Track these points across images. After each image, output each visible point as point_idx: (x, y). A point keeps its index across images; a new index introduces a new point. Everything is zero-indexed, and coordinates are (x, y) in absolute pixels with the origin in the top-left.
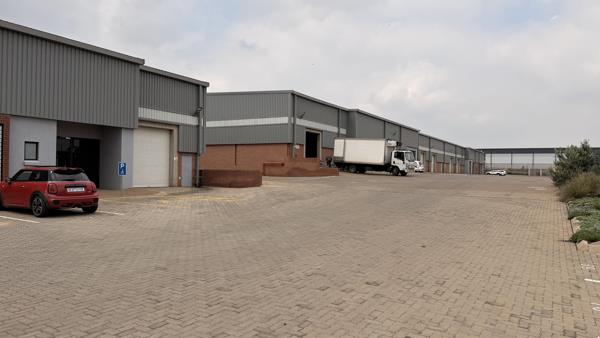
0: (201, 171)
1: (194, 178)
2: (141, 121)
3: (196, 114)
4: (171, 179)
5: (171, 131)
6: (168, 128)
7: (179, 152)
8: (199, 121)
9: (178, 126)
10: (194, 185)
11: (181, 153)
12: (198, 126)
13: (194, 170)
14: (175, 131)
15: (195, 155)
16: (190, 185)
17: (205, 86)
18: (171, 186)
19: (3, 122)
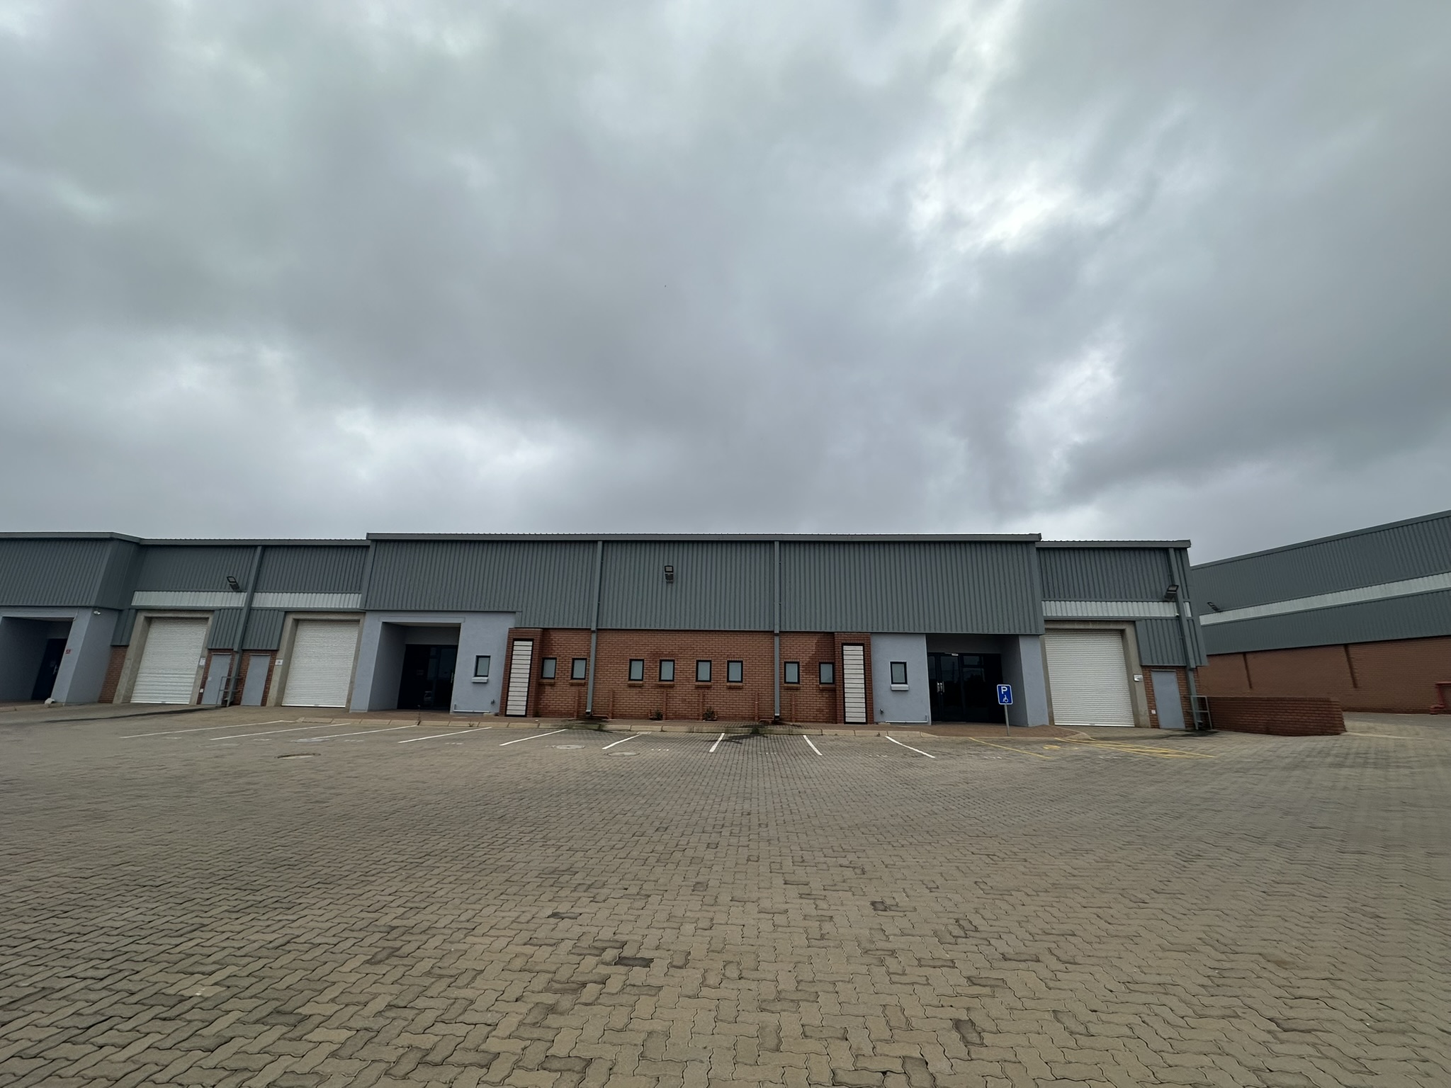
0: (1202, 701)
1: (1188, 714)
2: (1048, 621)
3: (1170, 597)
4: (1136, 714)
6: (1112, 628)
7: (1143, 667)
8: (1179, 608)
9: (1132, 622)
11: (1147, 669)
12: (1178, 618)
13: (1186, 699)
14: (1129, 630)
15: (1183, 670)
16: (1183, 726)
17: (1181, 549)
18: (1138, 726)
19: (863, 641)
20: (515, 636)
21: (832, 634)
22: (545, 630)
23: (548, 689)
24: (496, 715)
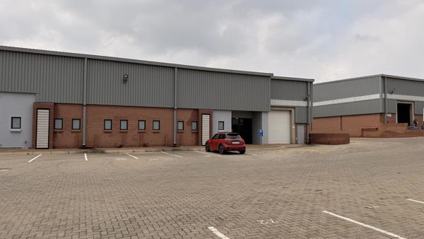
0: (310, 134)
1: (306, 139)
2: (272, 107)
3: (306, 99)
4: (291, 139)
5: (290, 111)
6: (288, 109)
7: (295, 123)
8: (308, 103)
9: (294, 108)
10: (306, 143)
11: (297, 124)
12: (307, 107)
13: (306, 134)
14: (293, 111)
15: (306, 124)
16: (303, 142)
17: (311, 82)
18: (291, 143)
19: (210, 113)
20: (37, 107)
21: (198, 110)
22: (55, 104)
23: (59, 135)
24: (29, 148)
